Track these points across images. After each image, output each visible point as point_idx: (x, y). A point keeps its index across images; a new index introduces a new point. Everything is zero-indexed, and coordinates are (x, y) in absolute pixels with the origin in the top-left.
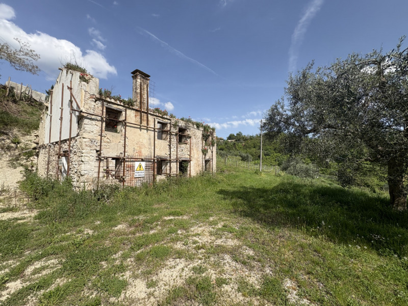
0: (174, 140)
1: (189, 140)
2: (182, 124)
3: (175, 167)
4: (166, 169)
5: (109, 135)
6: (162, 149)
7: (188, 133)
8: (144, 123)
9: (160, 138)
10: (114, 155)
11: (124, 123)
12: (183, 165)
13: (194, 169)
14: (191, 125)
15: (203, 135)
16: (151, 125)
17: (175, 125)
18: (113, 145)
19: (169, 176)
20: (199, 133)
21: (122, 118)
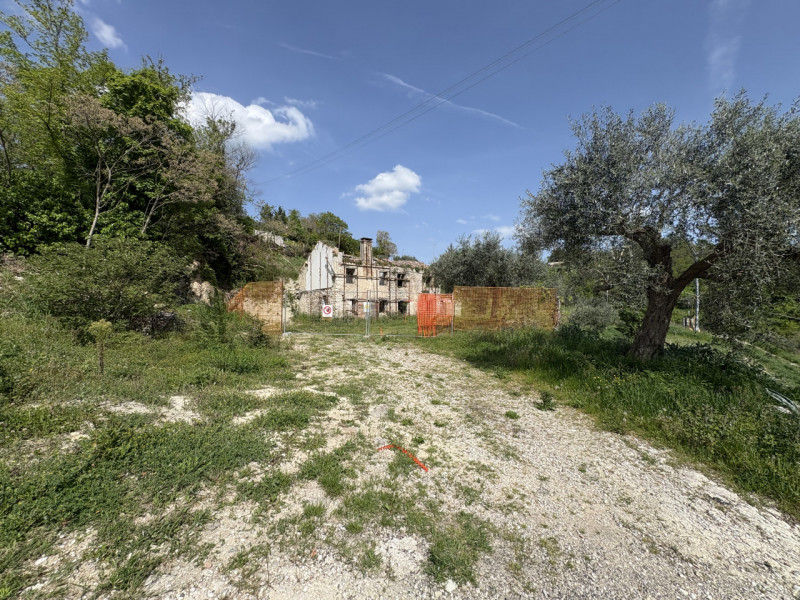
0: (394, 285)
1: (407, 284)
2: (400, 270)
3: (394, 308)
4: (387, 307)
5: (348, 285)
6: (383, 292)
7: (407, 277)
8: (370, 275)
9: (382, 284)
10: (352, 298)
11: (357, 277)
12: (402, 306)
13: (412, 309)
14: (409, 270)
15: (423, 278)
16: (375, 275)
17: (394, 273)
18: (351, 291)
19: (389, 313)
20: (419, 276)
21: (355, 274)
